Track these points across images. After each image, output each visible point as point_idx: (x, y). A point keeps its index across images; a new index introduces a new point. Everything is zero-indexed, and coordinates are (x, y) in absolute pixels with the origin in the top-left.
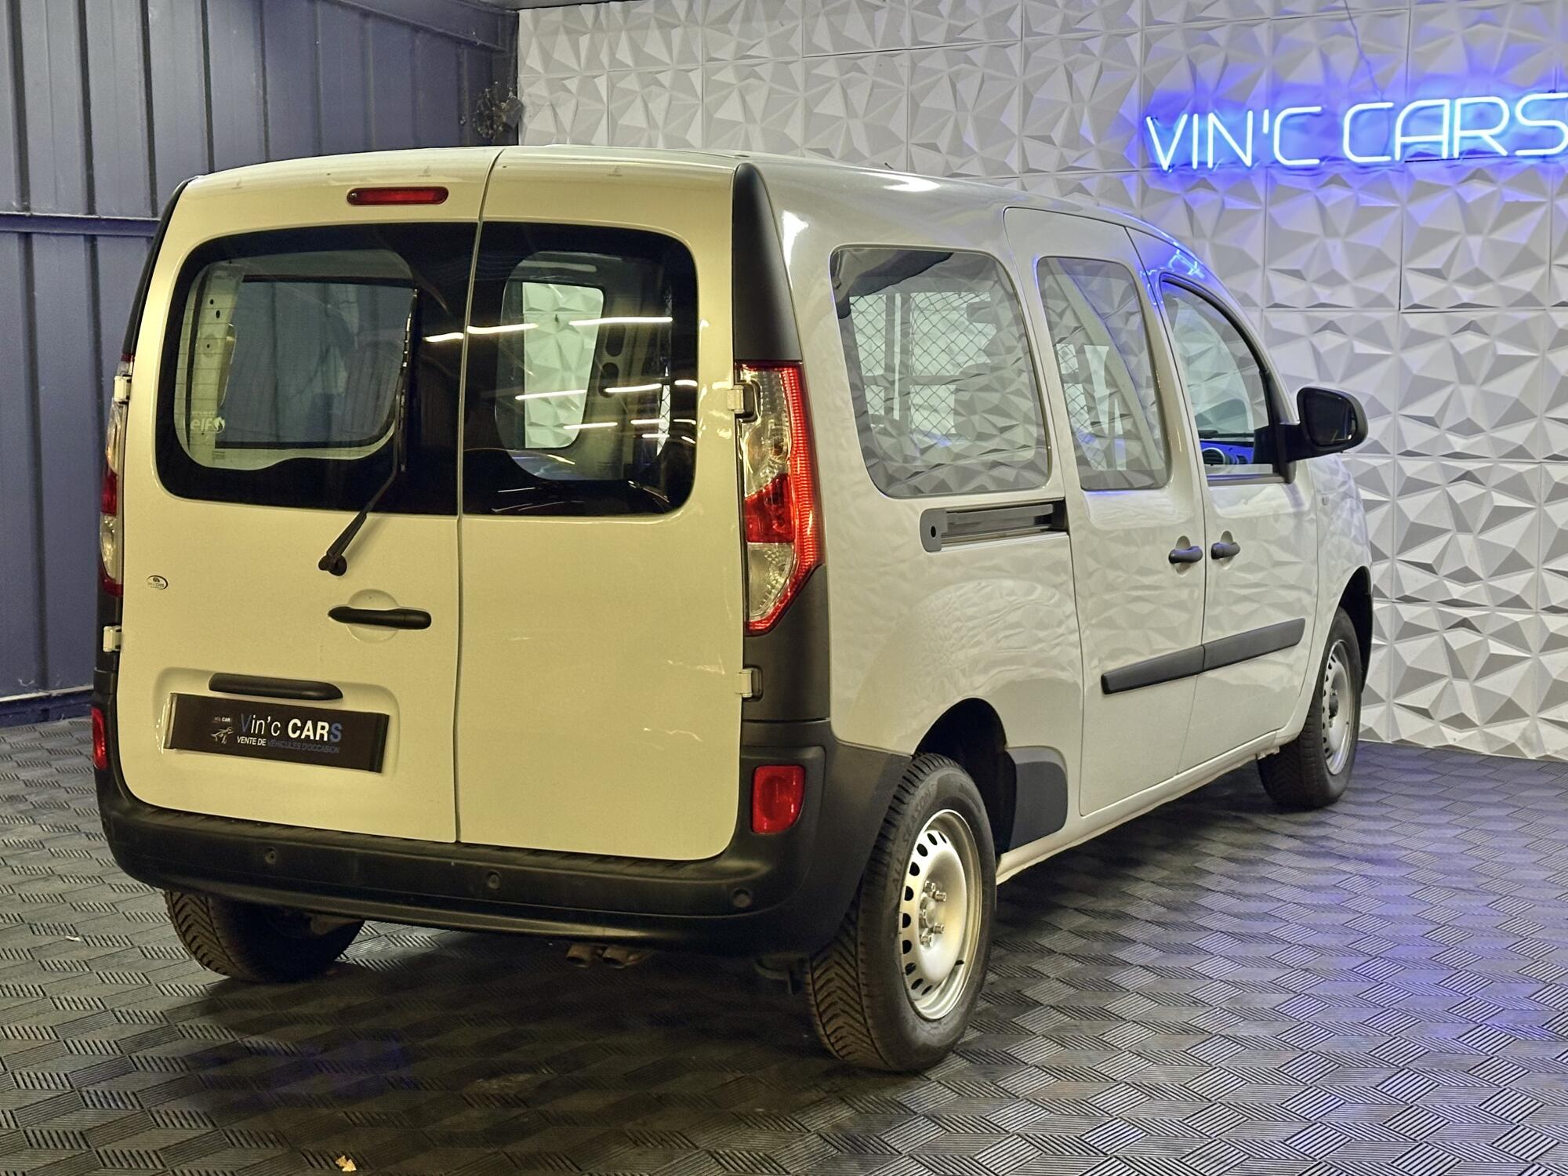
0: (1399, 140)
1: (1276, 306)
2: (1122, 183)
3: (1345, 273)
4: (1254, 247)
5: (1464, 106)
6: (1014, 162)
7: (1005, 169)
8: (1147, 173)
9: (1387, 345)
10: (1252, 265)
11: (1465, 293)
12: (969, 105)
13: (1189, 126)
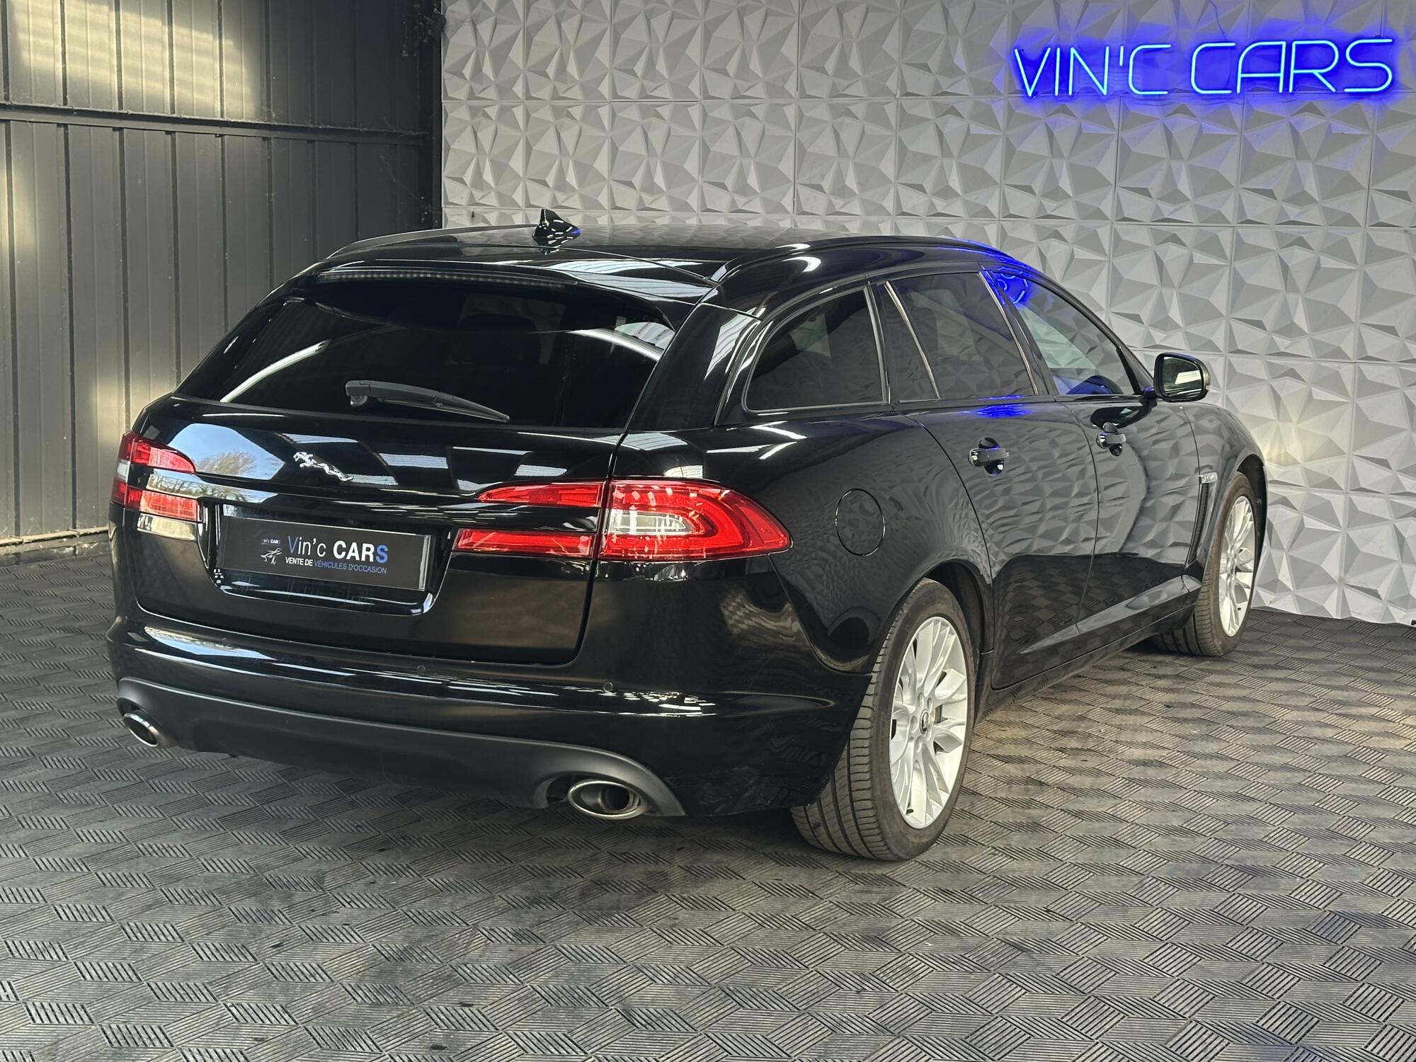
0: (1240, 75)
1: (1125, 219)
2: (991, 108)
3: (1188, 194)
4: (1107, 167)
5: (1298, 46)
6: (892, 84)
7: (886, 91)
9: (1222, 255)
10: (1104, 183)
11: (1293, 212)
12: (854, 33)
13: (1052, 57)
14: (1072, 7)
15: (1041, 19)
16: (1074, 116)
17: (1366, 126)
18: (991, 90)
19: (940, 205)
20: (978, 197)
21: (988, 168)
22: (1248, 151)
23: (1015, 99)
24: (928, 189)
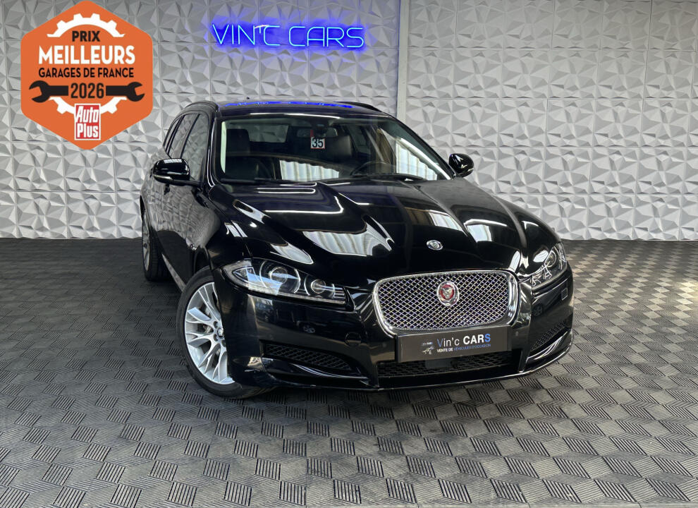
0: (308, 39)
2: (203, 48)
3: (290, 85)
4: (256, 74)
5: (329, 29)
6: (156, 37)
10: (256, 80)
11: (331, 92)
12: (135, 13)
13: (230, 29)
14: (236, 9)
15: (223, 12)
16: (239, 53)
17: (354, 60)
18: (203, 41)
19: (183, 89)
20: (201, 85)
21: (204, 74)
22: (312, 68)
23: (214, 45)
24: (177, 82)
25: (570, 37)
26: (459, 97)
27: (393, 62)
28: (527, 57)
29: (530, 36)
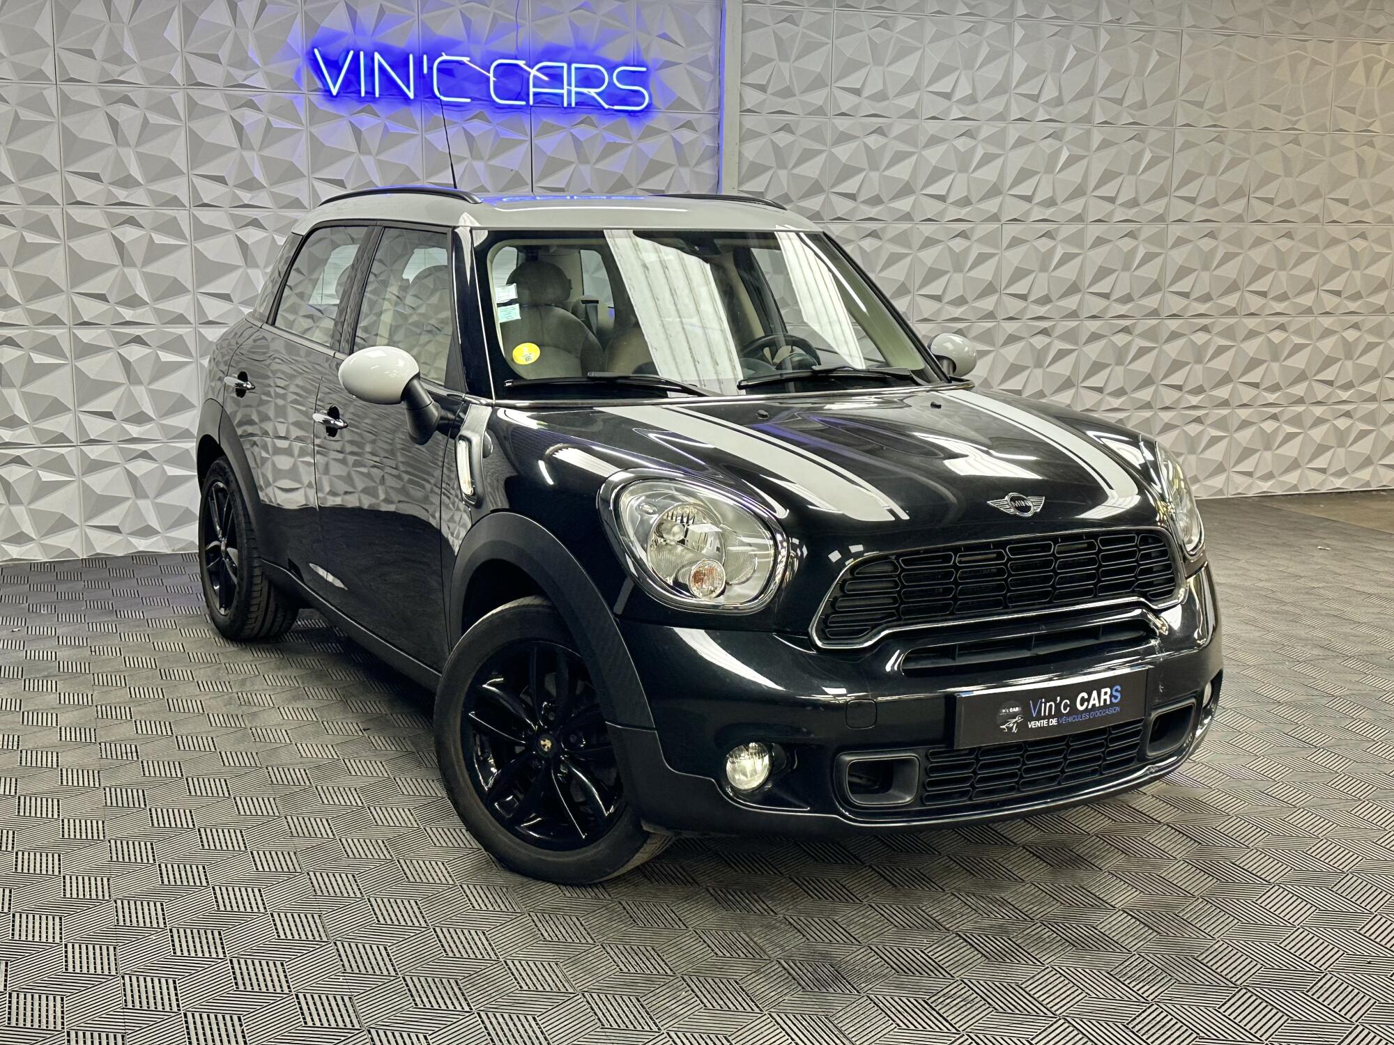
0: (532, 90)
2: (292, 103)
4: (414, 163)
5: (577, 69)
6: (178, 74)
7: (169, 80)
8: (316, 98)
10: (415, 179)
12: (126, 18)
13: (355, 61)
14: (368, 17)
15: (337, 21)
16: (379, 116)
17: (630, 138)
20: (287, 189)
21: (295, 162)
24: (230, 182)
25: (1042, 100)
26: (839, 219)
27: (709, 142)
28: (963, 139)
29: (971, 94)
